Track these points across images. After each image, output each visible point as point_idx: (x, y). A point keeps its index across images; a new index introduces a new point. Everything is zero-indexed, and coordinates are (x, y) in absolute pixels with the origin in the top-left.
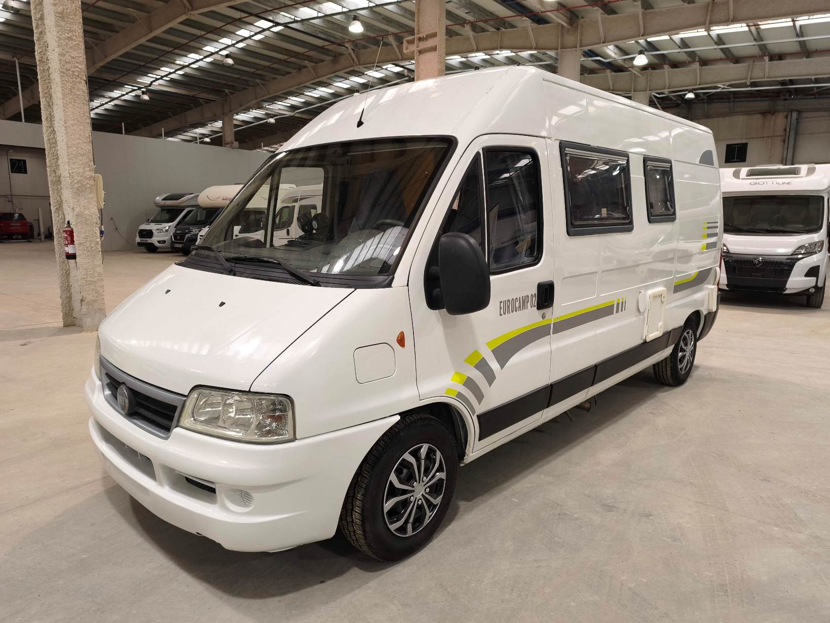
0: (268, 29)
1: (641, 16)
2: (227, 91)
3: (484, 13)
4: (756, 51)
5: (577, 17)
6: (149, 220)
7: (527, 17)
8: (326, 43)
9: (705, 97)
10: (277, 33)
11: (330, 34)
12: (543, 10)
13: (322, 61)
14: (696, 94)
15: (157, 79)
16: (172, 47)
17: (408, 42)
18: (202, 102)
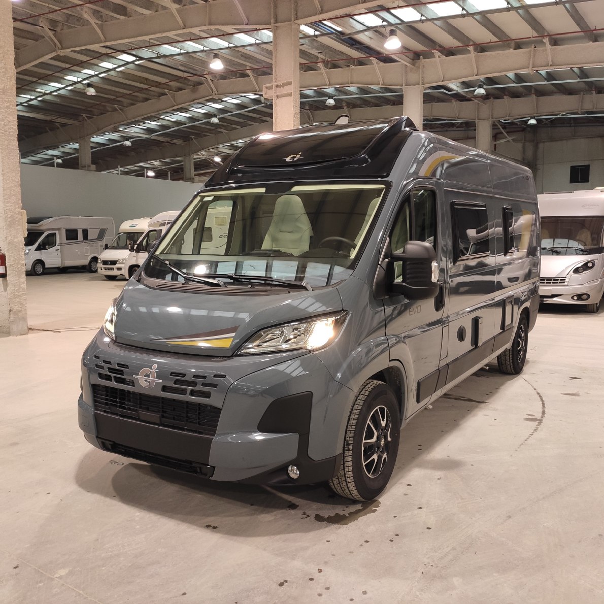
0: (133, 62)
1: (474, 59)
2: (84, 115)
3: (335, 53)
4: (583, 87)
5: (419, 57)
7: (374, 57)
8: (186, 75)
9: (547, 122)
10: (140, 66)
11: (190, 66)
12: (386, 53)
13: (180, 89)
14: (538, 121)
17: (267, 88)
18: (58, 126)
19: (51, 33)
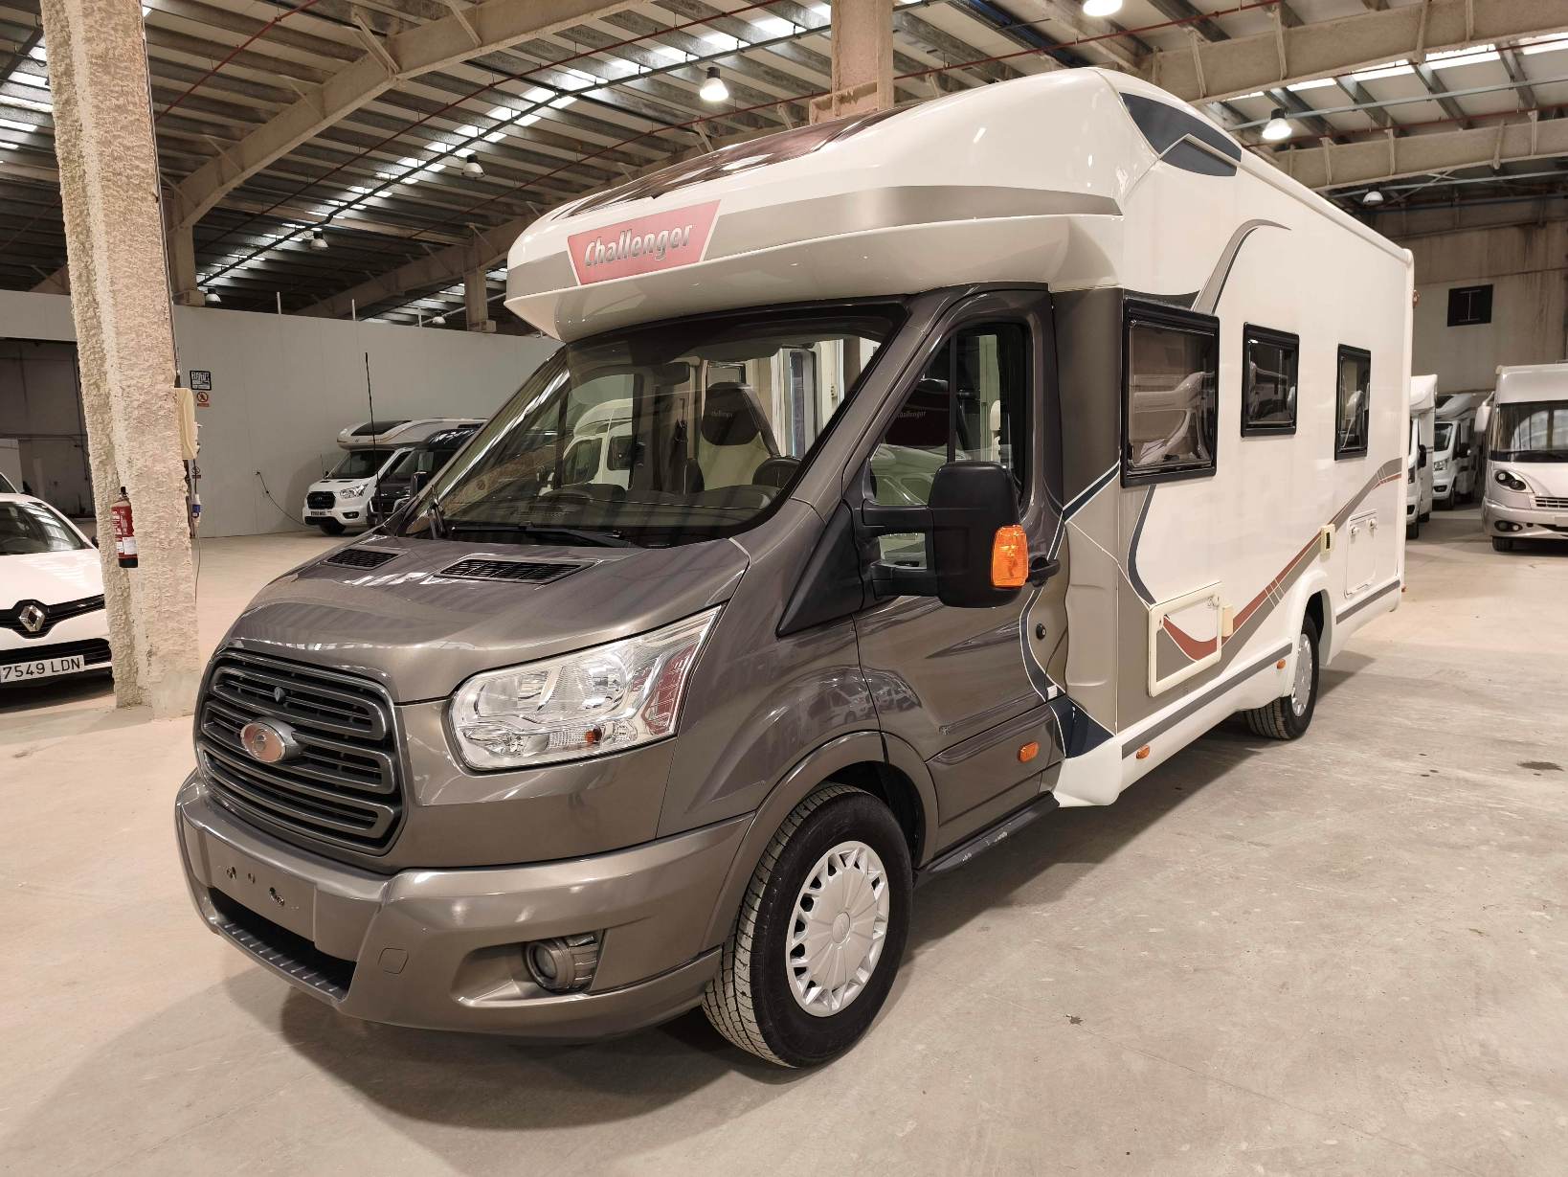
0: (546, 104)
1: (1280, 41)
2: (472, 225)
3: (963, 51)
4: (1512, 101)
5: (1150, 50)
6: (327, 473)
7: (1048, 54)
8: (657, 126)
9: (1401, 199)
10: (564, 111)
11: (664, 109)
12: (1081, 37)
13: (649, 160)
14: (1385, 195)
15: (340, 209)
16: (364, 146)
17: (818, 106)
18: (426, 248)
19: (376, 41)
